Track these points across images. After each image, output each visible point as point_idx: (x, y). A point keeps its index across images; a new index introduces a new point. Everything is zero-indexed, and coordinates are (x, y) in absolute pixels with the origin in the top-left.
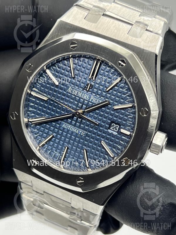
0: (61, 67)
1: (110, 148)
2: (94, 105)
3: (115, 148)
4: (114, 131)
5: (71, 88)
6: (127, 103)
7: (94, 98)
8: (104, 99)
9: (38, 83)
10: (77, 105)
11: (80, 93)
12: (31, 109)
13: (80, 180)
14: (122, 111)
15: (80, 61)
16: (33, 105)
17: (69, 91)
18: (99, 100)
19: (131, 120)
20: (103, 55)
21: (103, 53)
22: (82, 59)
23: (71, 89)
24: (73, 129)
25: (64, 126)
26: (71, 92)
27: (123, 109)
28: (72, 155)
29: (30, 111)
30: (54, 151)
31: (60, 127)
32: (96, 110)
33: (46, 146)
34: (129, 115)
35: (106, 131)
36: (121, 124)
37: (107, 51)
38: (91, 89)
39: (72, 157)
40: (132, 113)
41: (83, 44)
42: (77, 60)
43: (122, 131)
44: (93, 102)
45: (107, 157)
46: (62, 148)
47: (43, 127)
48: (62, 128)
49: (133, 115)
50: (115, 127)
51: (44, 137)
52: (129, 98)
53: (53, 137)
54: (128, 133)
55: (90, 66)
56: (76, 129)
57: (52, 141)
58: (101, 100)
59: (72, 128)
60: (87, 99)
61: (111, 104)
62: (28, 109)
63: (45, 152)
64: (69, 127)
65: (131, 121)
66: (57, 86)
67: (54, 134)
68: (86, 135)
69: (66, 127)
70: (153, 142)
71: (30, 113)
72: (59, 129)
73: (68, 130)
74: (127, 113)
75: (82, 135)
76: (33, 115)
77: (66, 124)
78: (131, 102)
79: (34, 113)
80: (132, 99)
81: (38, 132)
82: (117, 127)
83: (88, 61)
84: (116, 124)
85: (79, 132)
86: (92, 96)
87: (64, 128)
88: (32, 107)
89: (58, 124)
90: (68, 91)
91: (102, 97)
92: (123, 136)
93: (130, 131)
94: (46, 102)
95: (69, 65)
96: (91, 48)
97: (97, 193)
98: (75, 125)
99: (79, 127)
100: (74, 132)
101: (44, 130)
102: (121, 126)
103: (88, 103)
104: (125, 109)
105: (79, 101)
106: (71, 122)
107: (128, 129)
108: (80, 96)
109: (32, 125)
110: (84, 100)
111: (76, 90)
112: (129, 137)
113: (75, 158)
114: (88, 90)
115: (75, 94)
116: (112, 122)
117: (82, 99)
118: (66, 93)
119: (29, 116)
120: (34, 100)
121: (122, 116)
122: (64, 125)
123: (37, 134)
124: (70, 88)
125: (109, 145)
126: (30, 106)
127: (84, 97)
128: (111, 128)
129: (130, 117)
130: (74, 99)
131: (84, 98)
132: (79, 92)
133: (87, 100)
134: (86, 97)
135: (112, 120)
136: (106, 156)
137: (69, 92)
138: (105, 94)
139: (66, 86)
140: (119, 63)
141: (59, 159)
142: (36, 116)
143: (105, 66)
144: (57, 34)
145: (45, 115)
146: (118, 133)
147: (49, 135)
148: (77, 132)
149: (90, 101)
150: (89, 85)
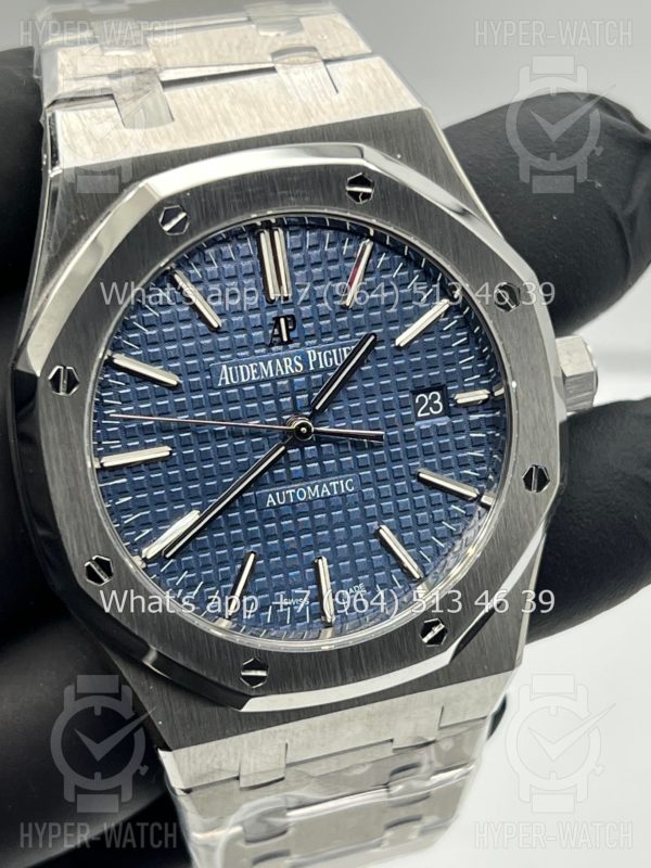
0: (156, 320)
1: (453, 474)
2: (331, 374)
3: (466, 466)
4: (433, 416)
5: (228, 366)
7: (320, 354)
8: (351, 338)
10: (280, 412)
11: (266, 365)
12: (128, 518)
13: (431, 631)
14: (426, 340)
15: (208, 262)
16: (130, 501)
17: (226, 378)
18: (338, 352)
19: (467, 350)
20: (289, 196)
21: (285, 192)
23: (230, 369)
24: (306, 490)
25: (271, 500)
26: (235, 380)
27: (425, 333)
28: (347, 576)
29: (128, 528)
31: (259, 513)
32: (349, 385)
34: (452, 340)
35: (413, 429)
36: (443, 382)
37: (295, 179)
38: (293, 329)
39: (351, 579)
41: (204, 200)
42: (197, 265)
43: (462, 398)
44: (322, 366)
45: (457, 508)
47: (203, 550)
48: (269, 513)
49: (465, 333)
50: (431, 403)
51: (226, 581)
53: (256, 558)
54: (483, 394)
55: (249, 262)
56: (317, 487)
57: (262, 574)
58: (342, 346)
59: (301, 493)
61: (383, 338)
62: (121, 521)
64: (290, 491)
65: (470, 354)
66: (177, 387)
67: (258, 546)
68: (357, 485)
69: (282, 500)
70: (567, 374)
71: (134, 533)
72: (260, 520)
73: (293, 506)
74: (443, 337)
75: (343, 491)
76: (146, 532)
77: (275, 489)
79: (147, 525)
81: (196, 577)
82: (435, 397)
83: (232, 250)
84: (427, 391)
85: (331, 489)
86: (309, 352)
87: (277, 508)
88: (128, 509)
89: (249, 506)
90: (224, 381)
91: (341, 337)
92: (471, 413)
93: (482, 387)
94: (170, 463)
96: (238, 196)
98: (306, 477)
99: (325, 473)
100: (315, 499)
101: (213, 557)
102: (449, 388)
103: (308, 381)
104: (431, 330)
106: (288, 473)
107: (472, 384)
108: (272, 375)
110: (291, 377)
111: (248, 363)
112: (491, 405)
113: (361, 578)
114: (285, 339)
115: (254, 378)
116: (415, 392)
117: (283, 378)
118: (218, 393)
120: (124, 480)
121: (435, 356)
122: (270, 496)
123: (197, 585)
124: (224, 367)
125: (445, 468)
126: (121, 508)
127: (284, 370)
128: (419, 415)
129: (459, 345)
130: (261, 396)
131: (287, 372)
132: (261, 364)
133: (300, 375)
134: (294, 365)
135: (411, 388)
136: (453, 507)
137: (227, 383)
138: (344, 319)
139: (209, 370)
140: (351, 193)
141: (313, 617)
142: (161, 528)
143: (296, 232)
144: (74, 222)
145: (190, 509)
146: (450, 416)
147: (237, 561)
148: (325, 493)
149: (312, 368)
150: (282, 320)
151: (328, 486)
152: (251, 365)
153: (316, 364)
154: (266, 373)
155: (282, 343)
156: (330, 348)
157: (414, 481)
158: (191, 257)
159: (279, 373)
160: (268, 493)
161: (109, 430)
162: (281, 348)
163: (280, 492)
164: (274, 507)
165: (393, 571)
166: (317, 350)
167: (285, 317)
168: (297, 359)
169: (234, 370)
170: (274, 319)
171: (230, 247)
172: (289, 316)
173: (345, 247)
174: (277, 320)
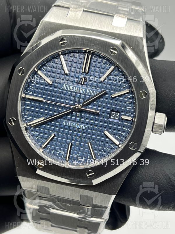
0: (52, 66)
1: (114, 136)
2: (91, 97)
3: (119, 135)
4: (115, 119)
5: (66, 84)
6: (124, 89)
7: (90, 91)
8: (100, 90)
9: (31, 86)
10: (74, 101)
11: (75, 88)
12: (27, 113)
13: (90, 173)
14: (120, 98)
15: (71, 57)
16: (29, 109)
17: (64, 87)
18: (95, 92)
19: (130, 105)
20: (94, 46)
21: (94, 45)
22: (72, 55)
23: (66, 85)
24: (74, 124)
25: (64, 123)
26: (66, 89)
27: (120, 96)
28: (76, 151)
29: (27, 115)
30: (58, 150)
31: (60, 125)
32: (94, 101)
33: (49, 147)
34: (127, 101)
35: (108, 120)
36: (121, 111)
37: (98, 42)
38: (86, 82)
40: (130, 98)
41: (72, 39)
42: (67, 56)
43: (124, 117)
44: (90, 94)
46: (65, 146)
47: (43, 128)
48: (62, 126)
49: (131, 100)
50: (116, 115)
51: (45, 139)
52: (125, 84)
53: (55, 136)
54: (130, 118)
55: (81, 60)
56: (77, 124)
57: (55, 141)
59: (72, 124)
60: (84, 92)
61: (108, 93)
62: (25, 113)
63: (48, 153)
64: (70, 123)
65: (131, 107)
66: (51, 85)
67: (56, 133)
68: (88, 128)
69: (67, 124)
70: (155, 122)
71: (27, 117)
72: (60, 127)
73: (69, 127)
74: (125, 99)
75: (83, 128)
76: (30, 118)
77: (66, 121)
78: (127, 88)
79: (31, 116)
80: (128, 85)
81: (38, 134)
82: (117, 114)
83: (78, 56)
84: (116, 112)
85: (80, 126)
86: (88, 89)
88: (28, 110)
89: (58, 122)
90: (63, 88)
91: (98, 89)
92: (125, 122)
93: (131, 116)
94: (42, 103)
95: (60, 63)
96: (81, 42)
97: (108, 184)
98: (75, 121)
99: (80, 122)
100: (75, 127)
101: (44, 131)
102: (122, 113)
103: (85, 96)
104: (122, 96)
105: (75, 96)
106: (71, 118)
107: (128, 115)
108: (76, 91)
109: (30, 128)
110: (81, 94)
111: (71, 86)
112: (131, 122)
113: (80, 153)
114: (83, 83)
115: (71, 90)
116: (112, 111)
117: (78, 93)
118: (61, 91)
119: (27, 120)
120: (30, 103)
121: (121, 103)
123: (38, 137)
124: (65, 84)
125: (112, 134)
126: (26, 109)
127: (80, 91)
128: (111, 117)
129: (129, 103)
130: (70, 95)
131: (80, 92)
132: (74, 87)
133: (83, 94)
134: (82, 91)
135: (112, 109)
136: (111, 145)
137: (64, 89)
138: (100, 84)
139: (60, 84)
140: (111, 51)
141: (64, 157)
142: (34, 118)
143: (96, 57)
144: (42, 34)
145: (43, 116)
146: (119, 121)
147: (50, 135)
148: (78, 127)
149: (87, 94)
150: (84, 78)
152: (72, 87)
153: (89, 93)
154: (75, 90)
155: (81, 84)
156: (93, 90)
157: (103, 134)
158: (67, 53)
159: (78, 91)
160: (64, 121)
161: (31, 89)
162: (81, 85)
163: (67, 122)
165: (89, 155)
166: (90, 90)
168: (84, 90)
169: (67, 86)
171: (77, 55)
172: (86, 78)
173: (107, 66)
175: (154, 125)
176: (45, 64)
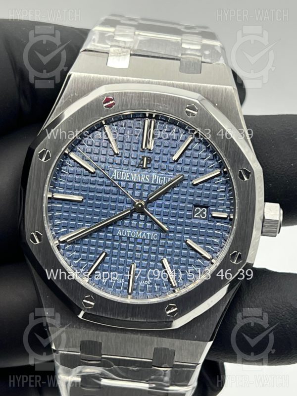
0: (93, 143)
1: (202, 246)
2: (160, 187)
3: (209, 244)
4: (201, 219)
6: (211, 170)
7: (158, 177)
8: (173, 175)
9: (60, 178)
10: (133, 196)
11: (133, 175)
12: (57, 222)
13: (171, 309)
14: (206, 185)
15: (121, 126)
16: (60, 215)
17: (115, 176)
18: (166, 179)
19: (223, 194)
21: (159, 104)
22: (123, 123)
23: (118, 172)
25: (119, 233)
26: (119, 177)
27: (206, 182)
29: (56, 226)
31: (113, 236)
32: (166, 193)
34: (218, 188)
35: (190, 221)
36: (209, 205)
37: (165, 99)
38: (149, 164)
40: (222, 184)
41: (123, 98)
42: (116, 125)
43: (215, 214)
44: (157, 183)
45: (200, 261)
46: (125, 269)
47: (85, 245)
48: (117, 238)
50: (202, 213)
51: (91, 261)
52: (212, 162)
53: (106, 255)
54: (225, 215)
56: (141, 233)
57: (107, 263)
58: (169, 177)
60: (147, 180)
61: (187, 178)
62: (53, 223)
63: (98, 284)
64: (129, 231)
65: (224, 196)
66: (94, 173)
67: (107, 250)
68: (159, 238)
69: (124, 234)
70: (266, 218)
71: (58, 229)
72: (113, 240)
74: (214, 186)
76: (63, 230)
77: (123, 229)
78: (217, 168)
79: (64, 227)
80: (217, 163)
81: (79, 255)
82: (204, 211)
84: (202, 207)
85: (147, 235)
86: (153, 175)
87: (121, 237)
88: (58, 218)
89: (109, 232)
90: (114, 177)
91: (169, 173)
92: (218, 222)
93: (227, 212)
94: (81, 204)
96: (138, 100)
97: (199, 324)
98: (137, 227)
99: (145, 228)
100: (139, 238)
101: (88, 249)
102: (211, 208)
103: (150, 187)
104: (209, 181)
105: (134, 188)
106: (130, 223)
107: (222, 210)
108: (135, 180)
109: (65, 246)
110: (143, 183)
112: (227, 221)
115: (127, 179)
116: (196, 206)
117: (139, 183)
119: (58, 233)
121: (208, 193)
122: (120, 231)
123: (78, 259)
124: (116, 171)
125: (198, 242)
126: (56, 217)
127: (141, 179)
128: (195, 216)
129: (220, 191)
130: (126, 187)
131: (142, 181)
133: (147, 184)
134: (145, 179)
135: (194, 203)
136: (199, 260)
137: (115, 178)
138: (173, 166)
139: (109, 170)
141: (125, 288)
142: (70, 230)
143: (162, 124)
144: (72, 95)
145: (83, 226)
146: (208, 221)
147: (98, 254)
148: (144, 237)
149: (153, 182)
150: (145, 159)
151: (146, 234)
152: (127, 173)
154: (133, 179)
155: (143, 168)
156: (163, 176)
157: (184, 244)
158: (115, 121)
159: (138, 180)
161: (61, 183)
162: (142, 170)
163: (125, 230)
164: (120, 236)
166: (157, 175)
167: (147, 158)
168: (148, 177)
169: (119, 173)
170: (142, 157)
171: (132, 122)
172: (149, 157)
174: (143, 157)
175: (265, 222)
176: (80, 141)
